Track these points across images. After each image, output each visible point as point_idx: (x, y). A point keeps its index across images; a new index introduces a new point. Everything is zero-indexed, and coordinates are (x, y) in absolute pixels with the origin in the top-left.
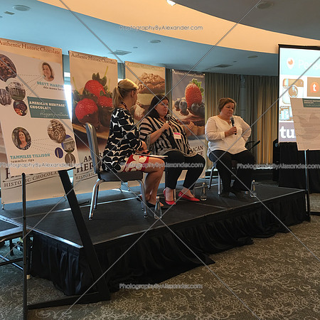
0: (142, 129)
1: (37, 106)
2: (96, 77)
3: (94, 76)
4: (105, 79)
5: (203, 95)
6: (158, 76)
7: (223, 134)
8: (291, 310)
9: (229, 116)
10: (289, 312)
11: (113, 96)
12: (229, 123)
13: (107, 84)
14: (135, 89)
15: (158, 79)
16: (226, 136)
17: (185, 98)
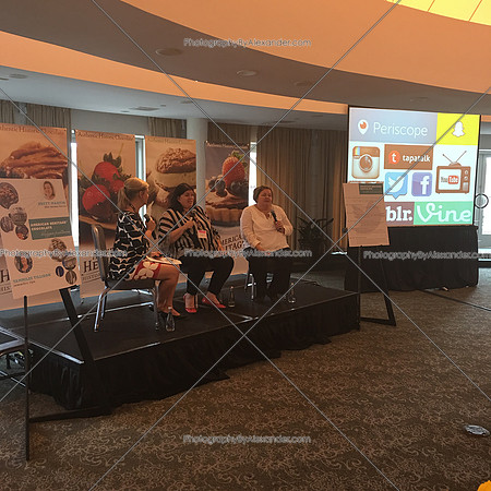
0: (162, 224)
2: (108, 158)
3: (105, 157)
4: (119, 159)
12: (267, 216)
13: (122, 165)
14: (143, 189)
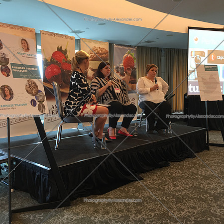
0: (92, 86)
1: (17, 69)
2: (60, 49)
3: (58, 48)
4: (66, 50)
5: (135, 62)
6: (103, 49)
7: (149, 89)
8: (196, 211)
9: (153, 77)
10: (194, 213)
11: (72, 63)
12: (153, 82)
13: (68, 54)
14: (87, 58)
15: (103, 51)
16: (151, 91)
17: (122, 64)
